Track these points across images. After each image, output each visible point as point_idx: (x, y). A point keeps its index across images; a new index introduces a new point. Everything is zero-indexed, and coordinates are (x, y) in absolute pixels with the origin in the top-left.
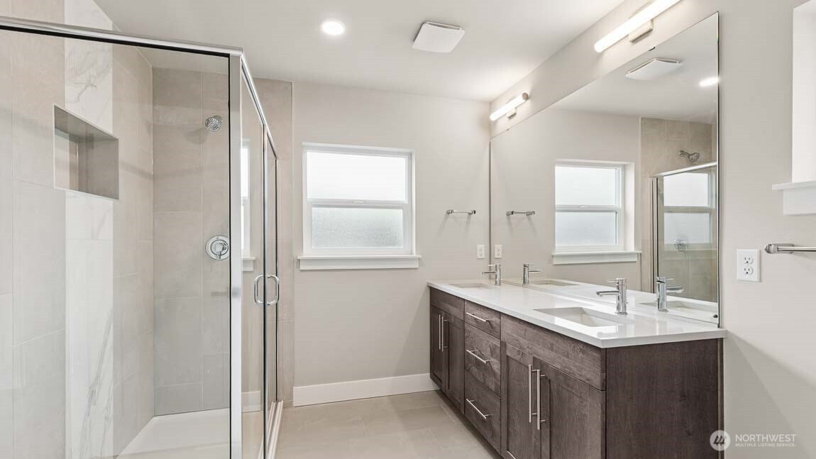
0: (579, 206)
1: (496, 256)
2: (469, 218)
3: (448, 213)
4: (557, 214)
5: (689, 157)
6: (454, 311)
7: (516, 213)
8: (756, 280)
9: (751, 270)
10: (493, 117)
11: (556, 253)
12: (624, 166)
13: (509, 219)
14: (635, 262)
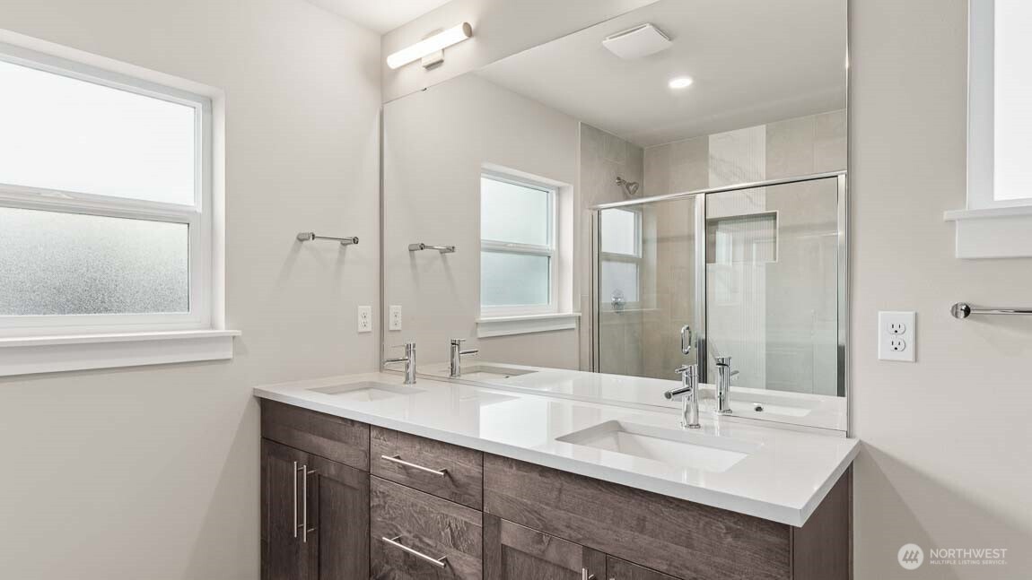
0: (506, 244)
1: (392, 328)
2: (342, 253)
3: (301, 240)
4: (482, 253)
5: (628, 188)
6: (333, 449)
7: (428, 247)
8: (911, 360)
9: (902, 343)
10: (394, 61)
11: (483, 319)
12: (559, 190)
13: (413, 257)
14: (573, 329)
